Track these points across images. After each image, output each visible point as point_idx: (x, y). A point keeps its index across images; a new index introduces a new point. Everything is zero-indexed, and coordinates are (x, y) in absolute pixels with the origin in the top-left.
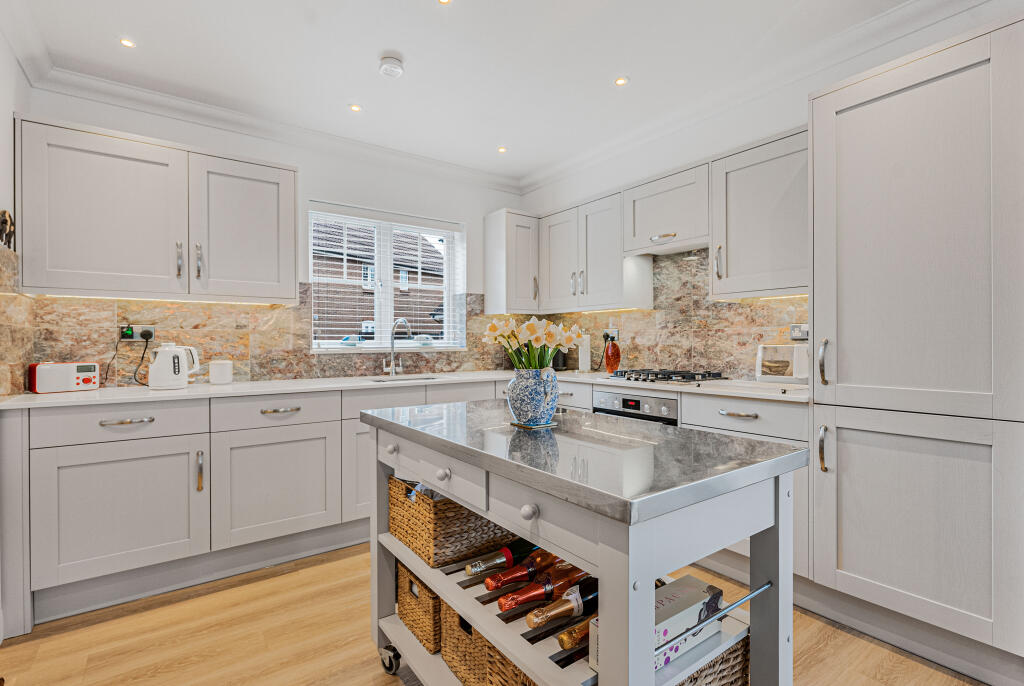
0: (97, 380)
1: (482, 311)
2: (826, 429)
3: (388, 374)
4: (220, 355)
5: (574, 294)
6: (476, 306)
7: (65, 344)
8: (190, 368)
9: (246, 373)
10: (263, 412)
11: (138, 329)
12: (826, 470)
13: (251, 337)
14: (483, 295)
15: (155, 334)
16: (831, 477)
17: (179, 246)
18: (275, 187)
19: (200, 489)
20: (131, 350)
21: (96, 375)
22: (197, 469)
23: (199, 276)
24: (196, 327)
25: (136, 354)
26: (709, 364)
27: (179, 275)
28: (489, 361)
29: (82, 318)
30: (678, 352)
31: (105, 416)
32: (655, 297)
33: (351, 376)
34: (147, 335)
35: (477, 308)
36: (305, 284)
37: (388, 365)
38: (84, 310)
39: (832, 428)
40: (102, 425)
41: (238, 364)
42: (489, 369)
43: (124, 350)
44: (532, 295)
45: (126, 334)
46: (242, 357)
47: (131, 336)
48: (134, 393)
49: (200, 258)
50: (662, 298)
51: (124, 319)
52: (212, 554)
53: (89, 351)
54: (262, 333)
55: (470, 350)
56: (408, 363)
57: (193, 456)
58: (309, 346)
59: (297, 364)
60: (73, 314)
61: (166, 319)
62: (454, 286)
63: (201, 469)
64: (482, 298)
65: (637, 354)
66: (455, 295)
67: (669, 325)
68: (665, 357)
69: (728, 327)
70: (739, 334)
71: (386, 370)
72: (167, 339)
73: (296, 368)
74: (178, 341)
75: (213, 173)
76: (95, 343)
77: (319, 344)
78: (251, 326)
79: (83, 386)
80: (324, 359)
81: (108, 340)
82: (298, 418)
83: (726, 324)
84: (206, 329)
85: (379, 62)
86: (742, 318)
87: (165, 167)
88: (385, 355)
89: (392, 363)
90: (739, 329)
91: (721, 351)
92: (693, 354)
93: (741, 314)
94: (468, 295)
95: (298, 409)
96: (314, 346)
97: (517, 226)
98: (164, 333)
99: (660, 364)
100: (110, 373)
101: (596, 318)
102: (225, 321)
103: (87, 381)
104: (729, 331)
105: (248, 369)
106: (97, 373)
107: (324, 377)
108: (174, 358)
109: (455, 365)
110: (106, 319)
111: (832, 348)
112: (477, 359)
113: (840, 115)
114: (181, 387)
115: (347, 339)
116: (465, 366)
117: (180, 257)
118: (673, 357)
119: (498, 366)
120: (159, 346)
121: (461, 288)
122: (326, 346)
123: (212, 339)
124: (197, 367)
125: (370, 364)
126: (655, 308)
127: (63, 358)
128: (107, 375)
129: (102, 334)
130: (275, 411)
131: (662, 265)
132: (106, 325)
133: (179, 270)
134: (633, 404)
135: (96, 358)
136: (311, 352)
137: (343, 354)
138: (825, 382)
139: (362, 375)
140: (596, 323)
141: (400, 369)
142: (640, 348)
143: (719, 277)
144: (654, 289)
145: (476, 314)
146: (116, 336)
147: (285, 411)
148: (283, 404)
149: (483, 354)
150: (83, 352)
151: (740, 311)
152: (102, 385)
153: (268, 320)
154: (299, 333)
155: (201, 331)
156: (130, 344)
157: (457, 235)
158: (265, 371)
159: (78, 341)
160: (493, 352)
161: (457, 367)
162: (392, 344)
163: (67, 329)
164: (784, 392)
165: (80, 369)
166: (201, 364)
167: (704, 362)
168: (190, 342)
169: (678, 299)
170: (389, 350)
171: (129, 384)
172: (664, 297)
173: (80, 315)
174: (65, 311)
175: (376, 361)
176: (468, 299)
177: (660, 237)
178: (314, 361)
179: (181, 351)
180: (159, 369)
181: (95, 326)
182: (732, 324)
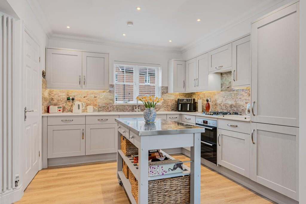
0: (62, 110)
1: (167, 92)
2: (254, 130)
3: (136, 111)
4: (90, 104)
5: (195, 86)
6: (165, 90)
7: (55, 101)
8: (82, 108)
9: (97, 110)
10: (98, 120)
11: (71, 98)
12: (254, 143)
13: (98, 100)
14: (167, 87)
15: (75, 99)
16: (255, 145)
17: (80, 76)
18: (103, 59)
19: (83, 139)
20: (70, 103)
21: (61, 109)
22: (82, 134)
23: (84, 84)
24: (84, 97)
25: (70, 104)
26: (237, 110)
27: (80, 84)
28: (169, 108)
29: (59, 95)
30: (228, 106)
31: (63, 119)
32: (222, 87)
33: (125, 112)
34: (73, 99)
35: (165, 91)
36: (112, 85)
37: (136, 109)
38: (59, 93)
39: (256, 130)
40: (62, 121)
41: (95, 107)
42: (169, 111)
43: (68, 103)
44: (183, 87)
45: (68, 99)
46: (95, 105)
47: (69, 100)
48: (70, 114)
49: (85, 79)
50: (223, 87)
51: (68, 95)
52: (86, 156)
53: (60, 103)
54: (101, 99)
55: (163, 104)
56: (142, 108)
57: (81, 130)
58: (113, 103)
59: (110, 108)
60: (57, 94)
61: (77, 95)
62: (159, 84)
63: (83, 134)
64: (167, 88)
65: (216, 106)
66: (159, 87)
67: (225, 96)
68: (224, 108)
69: (242, 97)
70: (246, 100)
71: (135, 110)
72: (77, 100)
73: (110, 109)
74: (80, 101)
75: (88, 57)
76: (62, 101)
77: (116, 102)
78: (98, 97)
79: (59, 112)
80: (118, 106)
81: (64, 100)
82: (107, 122)
83: (242, 96)
84: (87, 98)
85: (127, 24)
86: (247, 94)
87: (76, 56)
88: (136, 106)
89: (137, 108)
90: (246, 98)
91: (240, 106)
92: (232, 106)
93: (246, 93)
94: (162, 87)
95: (107, 120)
96: (115, 103)
97: (178, 64)
98: (77, 99)
99: (223, 110)
100: (65, 109)
101: (204, 94)
102: (91, 96)
103: (60, 110)
104: (243, 98)
105: (97, 109)
106: (62, 109)
107: (117, 112)
108: (78, 105)
109: (157, 109)
110: (64, 95)
111: (256, 104)
112: (165, 107)
113: (259, 29)
114: (80, 112)
115: (125, 101)
116: (161, 109)
117: (80, 79)
118: (227, 107)
119: (173, 110)
120: (75, 102)
121: (160, 85)
122: (118, 103)
123: (88, 100)
124: (84, 108)
125: (131, 108)
126: (221, 91)
127: (55, 105)
128: (64, 110)
129: (63, 99)
130: (102, 120)
131: (224, 76)
132: (64, 97)
133: (80, 82)
134: (206, 122)
135: (62, 105)
136: (114, 104)
137: (123, 105)
138: (254, 115)
139: (128, 111)
140: (204, 96)
141: (139, 110)
142: (217, 104)
143: (234, 80)
144: (221, 84)
145: (165, 93)
146: (66, 99)
147: (104, 120)
148: (104, 118)
149: (167, 106)
150: (59, 103)
151: (246, 91)
152: (63, 112)
153: (103, 95)
154: (111, 99)
155: (86, 98)
156: (69, 101)
157: (160, 68)
158: (101, 109)
159: (58, 101)
160: (171, 105)
161: (158, 110)
162: (137, 102)
163: (56, 98)
164: (246, 118)
165: (58, 108)
166: (85, 107)
167: (235, 109)
168: (83, 101)
169: (228, 88)
170: (136, 104)
171: (69, 112)
172: (224, 87)
173: (58, 94)
174: (55, 93)
175: (132, 107)
176: (162, 88)
177: (219, 67)
178: (115, 107)
179: (80, 103)
180: (75, 108)
181: (61, 97)
182: (244, 96)
